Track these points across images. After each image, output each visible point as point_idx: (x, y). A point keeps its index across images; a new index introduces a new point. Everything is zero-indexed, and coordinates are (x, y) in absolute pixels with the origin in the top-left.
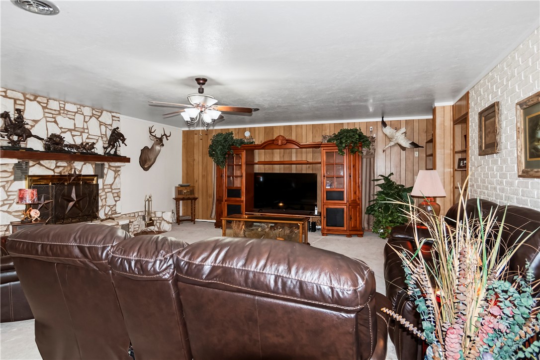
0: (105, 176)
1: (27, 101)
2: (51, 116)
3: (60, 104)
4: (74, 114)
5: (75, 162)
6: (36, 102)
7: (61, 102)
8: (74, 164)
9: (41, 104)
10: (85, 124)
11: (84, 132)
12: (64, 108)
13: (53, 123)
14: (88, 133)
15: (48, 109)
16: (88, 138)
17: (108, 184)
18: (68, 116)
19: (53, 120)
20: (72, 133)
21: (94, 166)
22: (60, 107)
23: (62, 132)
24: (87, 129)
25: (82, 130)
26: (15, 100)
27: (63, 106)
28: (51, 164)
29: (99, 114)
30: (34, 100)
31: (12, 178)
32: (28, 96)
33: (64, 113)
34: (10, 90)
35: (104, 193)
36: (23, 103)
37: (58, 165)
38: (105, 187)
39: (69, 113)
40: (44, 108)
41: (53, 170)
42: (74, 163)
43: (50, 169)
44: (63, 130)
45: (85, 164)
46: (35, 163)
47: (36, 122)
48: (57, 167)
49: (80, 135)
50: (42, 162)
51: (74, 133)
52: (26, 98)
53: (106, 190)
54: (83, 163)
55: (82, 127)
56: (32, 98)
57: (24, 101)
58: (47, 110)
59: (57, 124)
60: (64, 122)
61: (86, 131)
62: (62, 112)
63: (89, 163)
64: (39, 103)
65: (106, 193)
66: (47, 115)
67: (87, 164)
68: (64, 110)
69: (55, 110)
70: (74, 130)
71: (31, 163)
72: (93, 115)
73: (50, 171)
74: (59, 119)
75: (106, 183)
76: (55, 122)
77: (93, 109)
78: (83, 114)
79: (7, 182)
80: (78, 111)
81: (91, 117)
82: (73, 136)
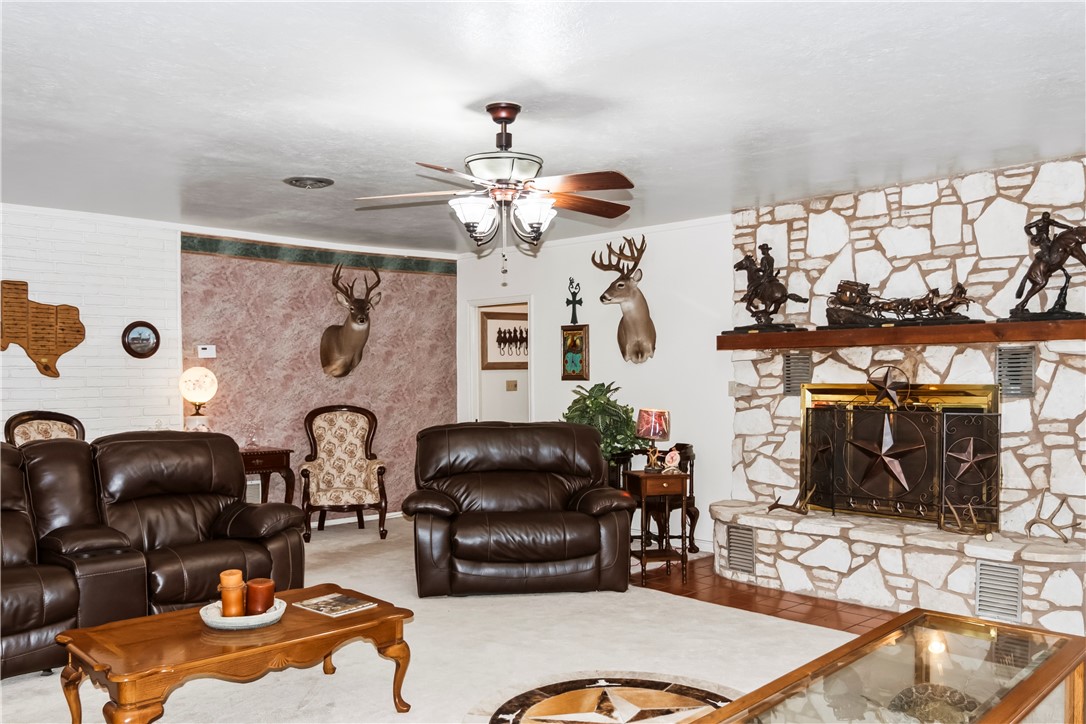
0: (1040, 393)
1: (812, 215)
2: (866, 233)
3: (887, 195)
4: (927, 210)
5: (929, 348)
6: (831, 211)
7: (888, 191)
8: (925, 354)
9: (842, 212)
10: (967, 228)
11: (963, 255)
12: (900, 202)
13: (873, 251)
14: (977, 254)
15: (859, 219)
16: (975, 270)
17: (1062, 418)
18: (913, 221)
19: (872, 243)
20: (924, 267)
21: (992, 358)
22: (889, 204)
23: (896, 270)
24: (974, 241)
25: (959, 250)
26: (790, 223)
27: (894, 198)
28: (861, 355)
29: (1027, 180)
30: (827, 208)
31: (781, 389)
32: (813, 206)
33: (900, 217)
34: (780, 205)
35: (1038, 448)
36: (805, 225)
37: (877, 358)
38: (1043, 428)
39: (912, 212)
40: (850, 219)
41: (866, 371)
42: (923, 350)
43: (860, 369)
44: (897, 264)
45: (960, 352)
46: (824, 356)
47: (831, 258)
48: (874, 362)
49: (949, 267)
50: (843, 352)
51: (926, 265)
52: (809, 211)
53: (1049, 440)
54: (953, 349)
55: (958, 240)
56: (820, 206)
57: (806, 220)
58: (856, 224)
59: (883, 252)
60: (904, 241)
61: (970, 250)
62: (895, 214)
63: (976, 348)
64: (837, 211)
65: (1048, 449)
66: (856, 235)
67: (969, 351)
68: (901, 207)
69: (877, 217)
70: (931, 256)
71: (816, 356)
72: (1000, 192)
73: (859, 372)
74: (884, 237)
75: (1046, 413)
76: (878, 247)
77: (996, 174)
78: (959, 201)
79: (774, 397)
80: (941, 197)
81: (989, 201)
82: (925, 274)
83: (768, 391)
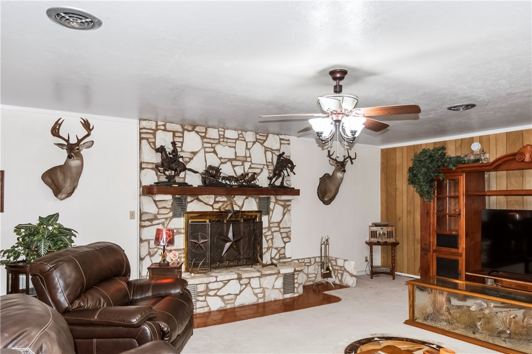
0: (271, 212)
1: (186, 132)
2: (210, 145)
3: (219, 131)
4: (234, 141)
5: (236, 196)
6: (194, 132)
7: (220, 129)
8: (235, 199)
9: (200, 134)
10: (247, 151)
11: (246, 161)
12: (224, 135)
13: (213, 153)
14: (251, 161)
15: (207, 138)
16: (250, 168)
17: (276, 222)
18: (228, 144)
19: (212, 150)
20: (233, 164)
21: (257, 201)
22: (219, 135)
23: (222, 163)
24: (250, 157)
25: (244, 159)
26: (174, 132)
27: (222, 133)
28: (210, 199)
29: (264, 138)
30: (193, 130)
31: (171, 214)
32: (186, 127)
33: (223, 141)
34: (169, 123)
35: (270, 233)
36: (182, 135)
37: (217, 200)
38: (271, 225)
39: (229, 141)
40: (203, 138)
41: (212, 206)
42: (234, 197)
43: (209, 205)
44: (222, 160)
45: (247, 198)
46: (193, 199)
47: (194, 153)
48: (216, 202)
49: (242, 165)
50: (200, 197)
51: (235, 163)
52: (184, 129)
53: (273, 229)
54: (245, 197)
55: (244, 155)
56: (190, 128)
57: (183, 133)
58: (205, 140)
59: (217, 155)
60: (225, 151)
61: (249, 159)
62: (222, 140)
63: (252, 197)
64: (197, 132)
65: (272, 232)
66: (206, 145)
67: (250, 198)
68: (224, 137)
69: (214, 139)
70: (235, 160)
71: (189, 199)
72: (257, 140)
73: (209, 206)
74: (218, 148)
75: (272, 220)
76: (215, 152)
77: (257, 133)
78: (245, 140)
79: (166, 219)
80: (239, 137)
81: (254, 143)
82: (234, 166)
83: (163, 215)
